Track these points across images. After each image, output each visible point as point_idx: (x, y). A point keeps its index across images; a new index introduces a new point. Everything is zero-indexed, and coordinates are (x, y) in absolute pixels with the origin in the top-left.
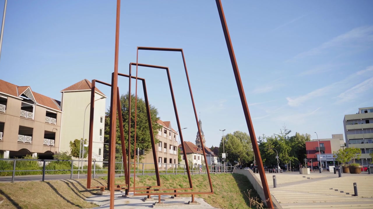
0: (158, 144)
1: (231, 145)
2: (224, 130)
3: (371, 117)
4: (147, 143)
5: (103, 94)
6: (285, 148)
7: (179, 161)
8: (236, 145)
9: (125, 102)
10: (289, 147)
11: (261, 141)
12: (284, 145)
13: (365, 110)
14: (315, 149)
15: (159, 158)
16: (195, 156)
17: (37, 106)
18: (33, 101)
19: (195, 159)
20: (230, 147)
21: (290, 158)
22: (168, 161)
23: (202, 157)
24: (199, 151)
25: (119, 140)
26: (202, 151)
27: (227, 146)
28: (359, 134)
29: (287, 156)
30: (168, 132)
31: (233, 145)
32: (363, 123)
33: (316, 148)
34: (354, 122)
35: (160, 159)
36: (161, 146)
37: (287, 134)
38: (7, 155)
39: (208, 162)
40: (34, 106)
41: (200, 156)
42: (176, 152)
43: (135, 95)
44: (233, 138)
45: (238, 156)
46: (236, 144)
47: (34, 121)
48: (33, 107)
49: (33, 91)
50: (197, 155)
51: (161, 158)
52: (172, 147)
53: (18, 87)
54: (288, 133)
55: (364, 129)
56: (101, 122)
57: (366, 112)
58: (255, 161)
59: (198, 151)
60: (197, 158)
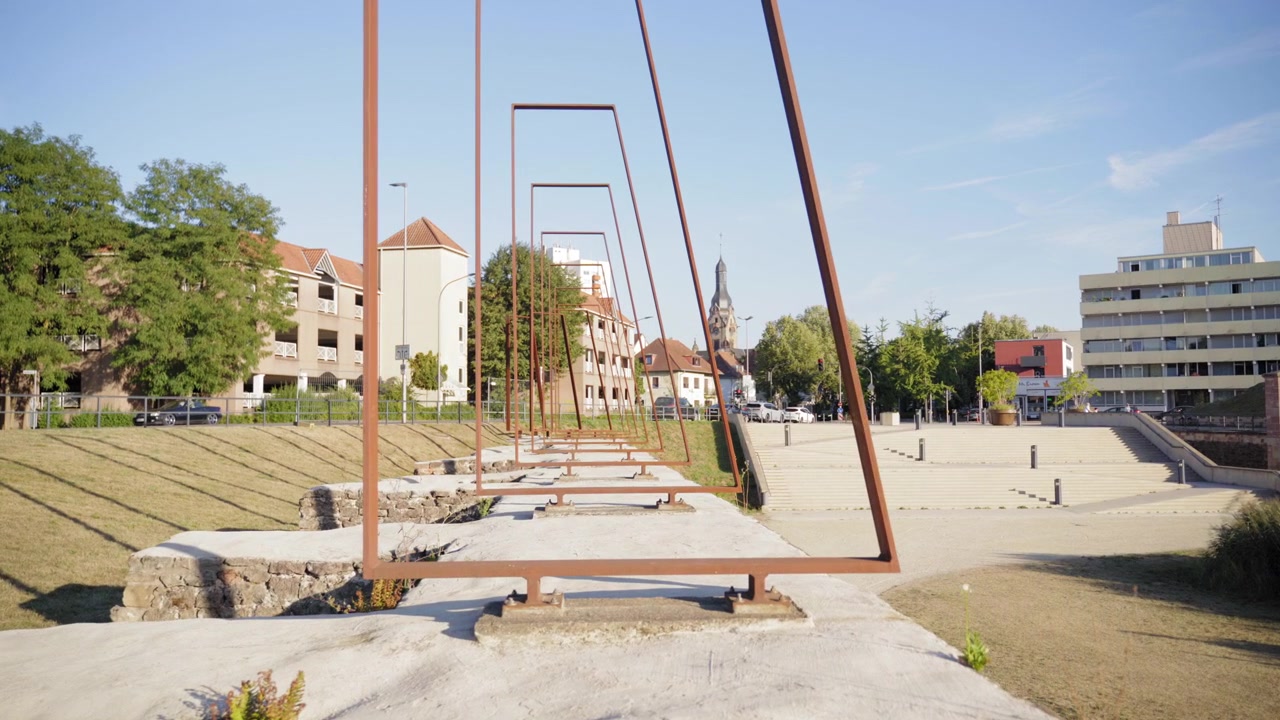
0: (584, 356)
1: (790, 349)
2: (750, 318)
3: (1143, 284)
4: (560, 355)
5: (462, 250)
6: (922, 359)
7: (636, 393)
8: (804, 349)
9: (508, 262)
10: (933, 358)
11: (868, 339)
12: (919, 353)
13: (1133, 262)
14: (1019, 363)
15: (587, 386)
16: (686, 379)
17: (341, 288)
18: (333, 276)
19: (686, 386)
20: (784, 353)
21: (934, 388)
22: (609, 393)
23: (706, 380)
24: (699, 364)
25: (500, 350)
26: (709, 365)
27: (778, 350)
28: (1111, 325)
29: (928, 382)
30: (609, 324)
31: (796, 349)
32: (1123, 299)
33: (1022, 358)
34: (1103, 295)
35: (589, 389)
36: (592, 361)
37: (937, 321)
38: (303, 385)
39: (722, 394)
40: (335, 286)
41: (702, 378)
42: (628, 372)
43: (530, 246)
44: (796, 328)
45: (810, 380)
46: (803, 344)
47: (337, 317)
48: (332, 291)
49: (332, 254)
50: (691, 377)
51: (592, 387)
52: (618, 360)
53: (305, 250)
54: (940, 319)
55: (1124, 314)
56: (461, 311)
57: (1135, 268)
58: (841, 393)
59: (694, 363)
60: (691, 383)
